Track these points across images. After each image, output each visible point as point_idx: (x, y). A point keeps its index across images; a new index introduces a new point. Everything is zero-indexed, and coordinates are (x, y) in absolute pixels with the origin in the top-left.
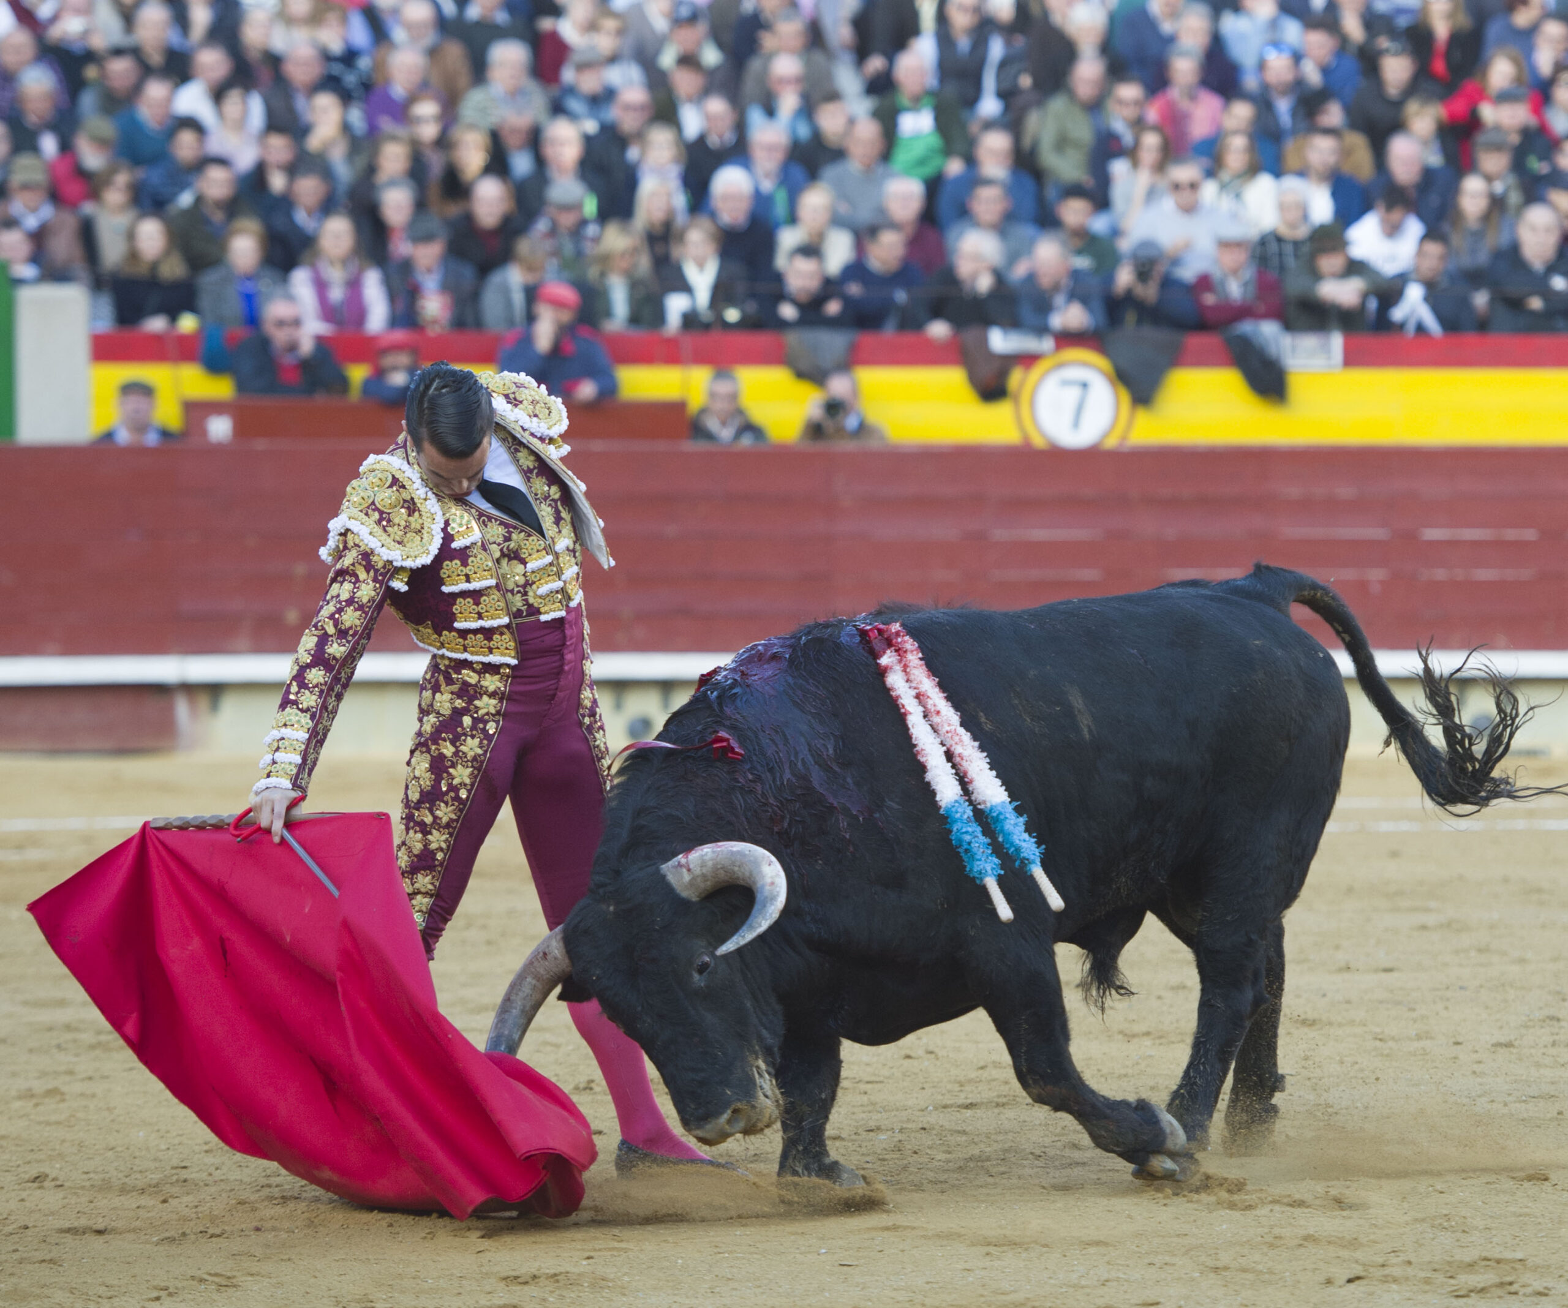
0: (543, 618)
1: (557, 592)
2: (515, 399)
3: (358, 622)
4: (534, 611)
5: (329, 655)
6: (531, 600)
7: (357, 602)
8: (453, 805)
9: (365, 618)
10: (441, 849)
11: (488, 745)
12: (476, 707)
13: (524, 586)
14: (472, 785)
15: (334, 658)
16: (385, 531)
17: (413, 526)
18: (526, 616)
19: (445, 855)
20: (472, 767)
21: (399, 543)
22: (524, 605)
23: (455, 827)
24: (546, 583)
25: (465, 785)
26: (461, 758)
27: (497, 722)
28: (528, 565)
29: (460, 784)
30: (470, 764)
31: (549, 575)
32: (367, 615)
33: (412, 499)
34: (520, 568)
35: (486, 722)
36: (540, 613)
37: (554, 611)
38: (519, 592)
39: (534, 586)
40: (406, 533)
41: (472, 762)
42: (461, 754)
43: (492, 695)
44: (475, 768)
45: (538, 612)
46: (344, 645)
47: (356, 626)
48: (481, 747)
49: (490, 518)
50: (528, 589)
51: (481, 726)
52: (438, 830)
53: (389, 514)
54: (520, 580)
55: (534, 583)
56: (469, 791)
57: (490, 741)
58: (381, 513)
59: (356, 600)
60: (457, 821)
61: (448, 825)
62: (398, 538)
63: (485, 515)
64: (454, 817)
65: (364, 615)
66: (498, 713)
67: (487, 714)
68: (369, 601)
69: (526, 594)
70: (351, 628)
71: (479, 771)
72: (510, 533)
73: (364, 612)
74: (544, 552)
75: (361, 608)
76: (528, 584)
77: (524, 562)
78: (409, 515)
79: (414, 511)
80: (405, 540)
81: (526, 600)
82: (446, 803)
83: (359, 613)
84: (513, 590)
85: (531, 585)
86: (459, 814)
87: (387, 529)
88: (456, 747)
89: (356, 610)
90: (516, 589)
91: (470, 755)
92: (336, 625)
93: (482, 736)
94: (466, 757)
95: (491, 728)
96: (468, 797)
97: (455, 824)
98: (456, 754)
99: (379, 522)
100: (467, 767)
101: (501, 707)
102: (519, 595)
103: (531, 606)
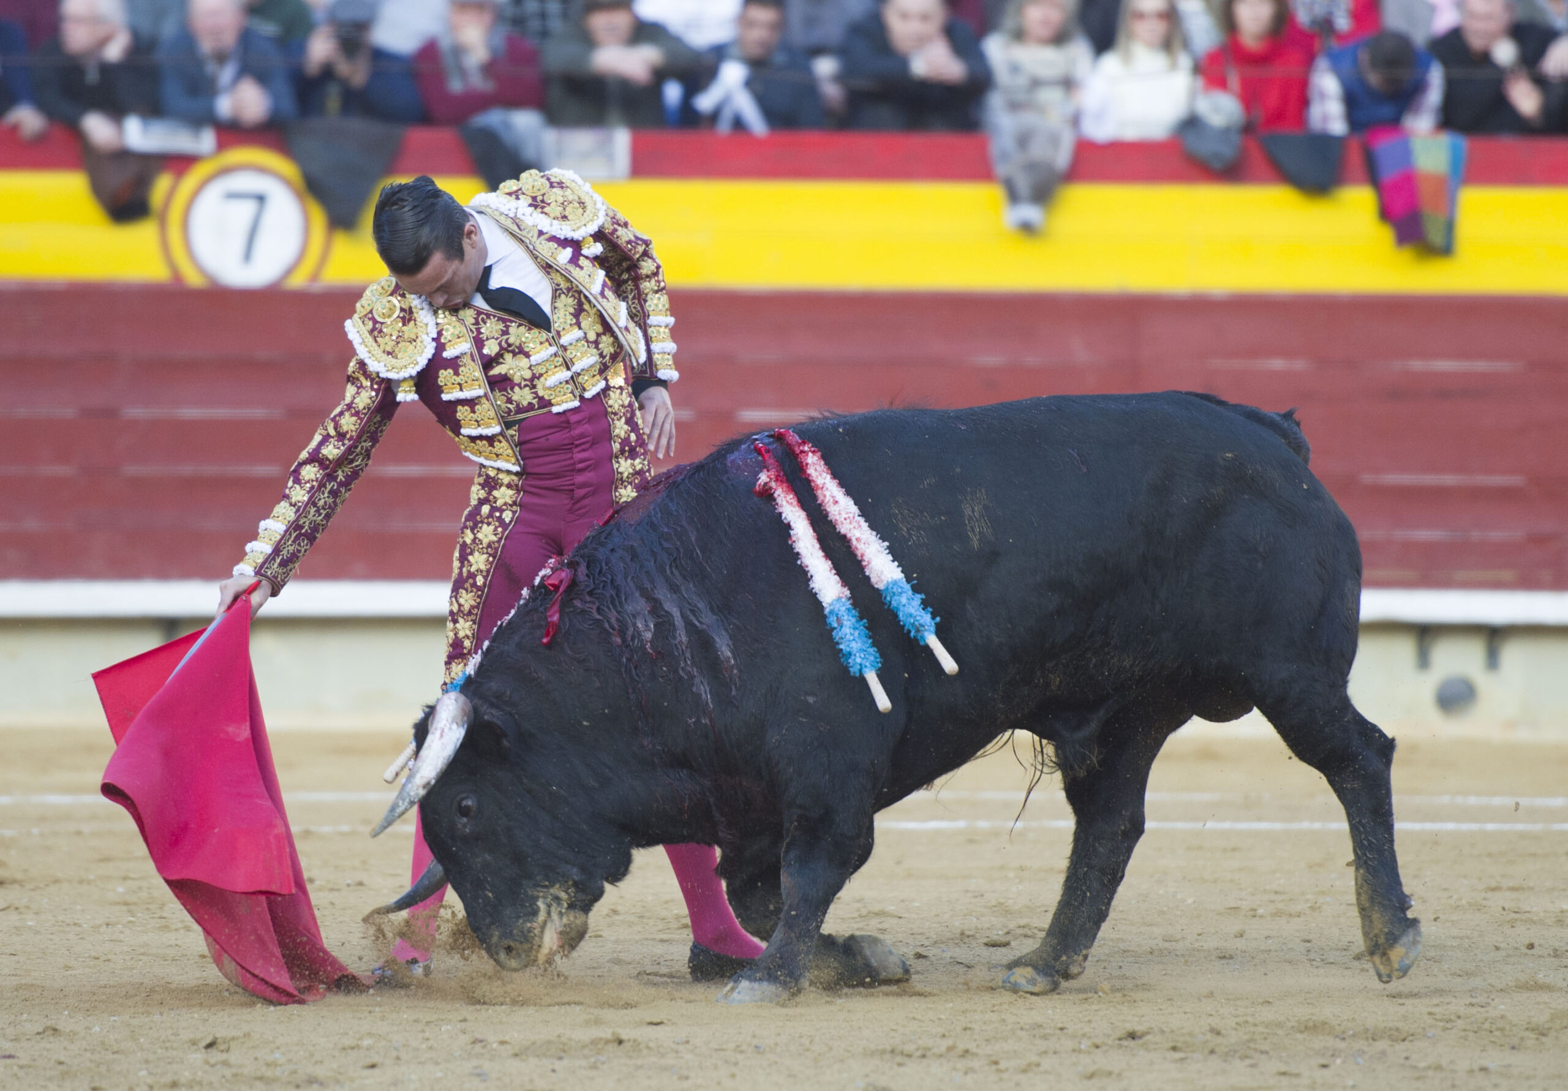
0: (555, 409)
1: (567, 382)
2: (543, 201)
3: (353, 428)
4: (545, 403)
5: (323, 455)
6: (541, 394)
7: (354, 408)
8: (472, 591)
9: (360, 424)
10: (467, 637)
11: (503, 533)
12: (495, 498)
13: (532, 380)
14: (488, 571)
15: (327, 459)
16: (376, 341)
17: (406, 336)
18: (539, 408)
19: (472, 643)
20: (487, 553)
21: (389, 353)
22: (534, 398)
23: (477, 614)
24: (554, 374)
25: (481, 571)
26: (477, 544)
27: (514, 513)
28: (531, 358)
29: (477, 571)
30: (485, 551)
31: (556, 367)
32: (362, 421)
33: (410, 308)
34: (523, 362)
35: (501, 511)
36: (553, 405)
37: (567, 402)
38: (526, 386)
39: (542, 379)
40: (398, 343)
41: (487, 548)
42: (477, 541)
43: (509, 486)
44: (490, 555)
45: (549, 404)
46: (339, 448)
47: (352, 431)
48: (495, 535)
49: (488, 316)
50: (536, 382)
51: (498, 514)
52: (463, 618)
53: (382, 323)
54: (528, 375)
55: (541, 375)
56: (485, 578)
57: (504, 530)
58: (375, 322)
59: (354, 405)
60: (477, 607)
61: (470, 613)
62: (389, 349)
63: (483, 313)
64: (473, 603)
65: (359, 421)
66: (515, 503)
67: (505, 504)
68: (364, 408)
69: (534, 387)
70: (347, 432)
71: (494, 558)
72: (507, 327)
73: (360, 418)
74: (547, 344)
75: (357, 414)
76: (535, 377)
77: (527, 355)
78: (404, 325)
79: (410, 320)
80: (397, 350)
81: (536, 393)
82: (466, 590)
83: (355, 418)
84: (520, 383)
85: (538, 378)
86: (478, 600)
87: (378, 339)
88: (475, 534)
89: (352, 415)
90: (523, 383)
91: (485, 541)
92: (335, 428)
93: (497, 524)
94: (481, 544)
95: (507, 516)
96: (485, 584)
97: (476, 610)
98: (474, 540)
99: (371, 332)
100: (483, 554)
101: (517, 498)
102: (527, 388)
103: (541, 399)
